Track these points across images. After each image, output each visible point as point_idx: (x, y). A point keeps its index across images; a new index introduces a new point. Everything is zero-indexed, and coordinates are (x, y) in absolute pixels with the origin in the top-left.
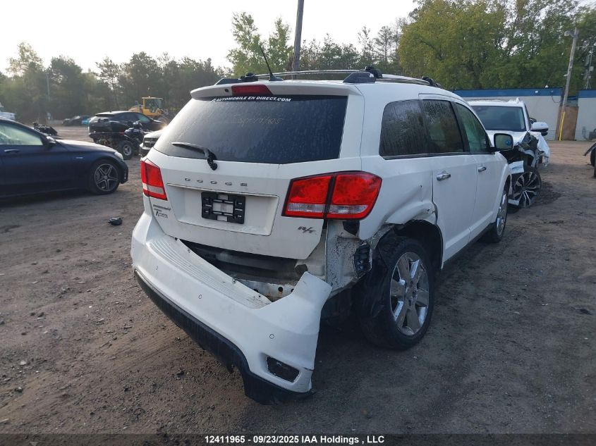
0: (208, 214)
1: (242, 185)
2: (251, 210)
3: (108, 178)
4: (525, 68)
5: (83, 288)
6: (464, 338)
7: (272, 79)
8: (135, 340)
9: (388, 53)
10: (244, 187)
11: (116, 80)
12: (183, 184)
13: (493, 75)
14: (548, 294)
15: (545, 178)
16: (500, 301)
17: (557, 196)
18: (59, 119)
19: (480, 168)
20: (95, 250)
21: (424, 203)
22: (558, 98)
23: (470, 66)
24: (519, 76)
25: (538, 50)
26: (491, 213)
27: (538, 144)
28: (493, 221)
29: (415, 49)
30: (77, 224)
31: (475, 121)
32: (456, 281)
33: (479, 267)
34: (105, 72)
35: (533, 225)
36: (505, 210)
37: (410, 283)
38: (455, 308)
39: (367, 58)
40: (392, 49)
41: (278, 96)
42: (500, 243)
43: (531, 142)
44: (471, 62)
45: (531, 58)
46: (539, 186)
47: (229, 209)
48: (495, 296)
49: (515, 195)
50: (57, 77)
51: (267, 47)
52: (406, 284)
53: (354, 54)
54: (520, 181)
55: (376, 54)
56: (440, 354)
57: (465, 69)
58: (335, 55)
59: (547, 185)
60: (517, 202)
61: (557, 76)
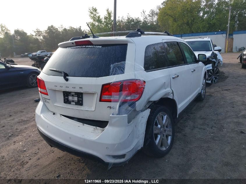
0: (67, 101)
1: (80, 88)
2: (85, 99)
3: (35, 80)
4: (210, 24)
5: (19, 133)
6: (189, 149)
7: (94, 37)
8: (39, 159)
9: (154, 20)
10: (81, 89)
11: (41, 37)
12: (54, 88)
13: (197, 27)
14: (226, 124)
15: (221, 70)
16: (204, 129)
17: (227, 77)
18: (19, 55)
19: (193, 70)
20: (27, 114)
21: (167, 90)
22: (225, 35)
23: (188, 24)
24: (208, 27)
25: (215, 16)
26: (199, 89)
27: (218, 56)
28: (200, 92)
29: (164, 18)
30: (20, 102)
31: (189, 49)
32: (185, 120)
33: (195, 113)
34: (37, 34)
35: (217, 91)
36: (205, 86)
37: (163, 126)
38: (185, 134)
39: (145, 23)
40: (155, 18)
41: (96, 45)
42: (204, 101)
43: (214, 56)
44: (188, 22)
45: (213, 19)
46: (219, 74)
47: (76, 99)
48: (202, 127)
49: (209, 79)
50: (17, 37)
51: (103, 20)
52: (161, 127)
53: (140, 21)
54: (211, 72)
55: (149, 21)
56: (178, 159)
57: (186, 25)
58: (132, 22)
59: (223, 73)
60: (210, 82)
61: (224, 26)
